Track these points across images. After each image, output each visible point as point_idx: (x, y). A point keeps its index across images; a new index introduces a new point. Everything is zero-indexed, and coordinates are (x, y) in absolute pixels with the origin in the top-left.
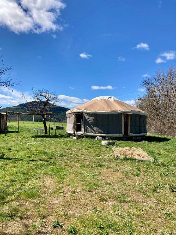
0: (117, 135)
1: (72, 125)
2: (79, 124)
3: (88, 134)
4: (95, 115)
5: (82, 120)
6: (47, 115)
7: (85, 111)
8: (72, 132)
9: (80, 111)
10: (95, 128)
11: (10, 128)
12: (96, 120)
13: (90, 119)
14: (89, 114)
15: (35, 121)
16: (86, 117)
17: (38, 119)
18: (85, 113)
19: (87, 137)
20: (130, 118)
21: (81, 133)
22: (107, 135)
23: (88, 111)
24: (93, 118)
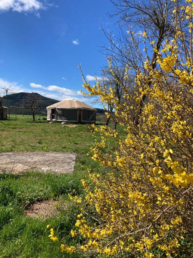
0: (75, 121)
1: (50, 115)
2: (54, 115)
3: (59, 120)
4: (62, 110)
5: (55, 112)
6: (35, 109)
7: (57, 107)
8: (49, 120)
9: (54, 107)
10: (62, 117)
11: (11, 118)
12: (63, 112)
13: (60, 112)
14: (58, 109)
15: (24, 114)
16: (57, 111)
17: (27, 113)
18: (57, 108)
19: (58, 122)
20: (82, 112)
21: (54, 120)
22: (69, 121)
23: (58, 107)
24: (61, 111)
